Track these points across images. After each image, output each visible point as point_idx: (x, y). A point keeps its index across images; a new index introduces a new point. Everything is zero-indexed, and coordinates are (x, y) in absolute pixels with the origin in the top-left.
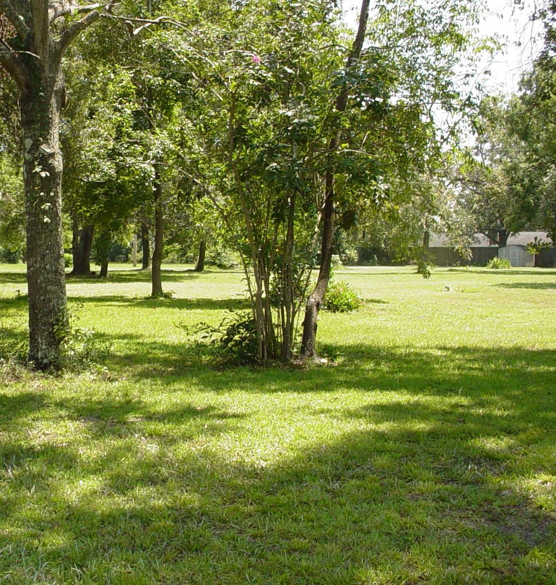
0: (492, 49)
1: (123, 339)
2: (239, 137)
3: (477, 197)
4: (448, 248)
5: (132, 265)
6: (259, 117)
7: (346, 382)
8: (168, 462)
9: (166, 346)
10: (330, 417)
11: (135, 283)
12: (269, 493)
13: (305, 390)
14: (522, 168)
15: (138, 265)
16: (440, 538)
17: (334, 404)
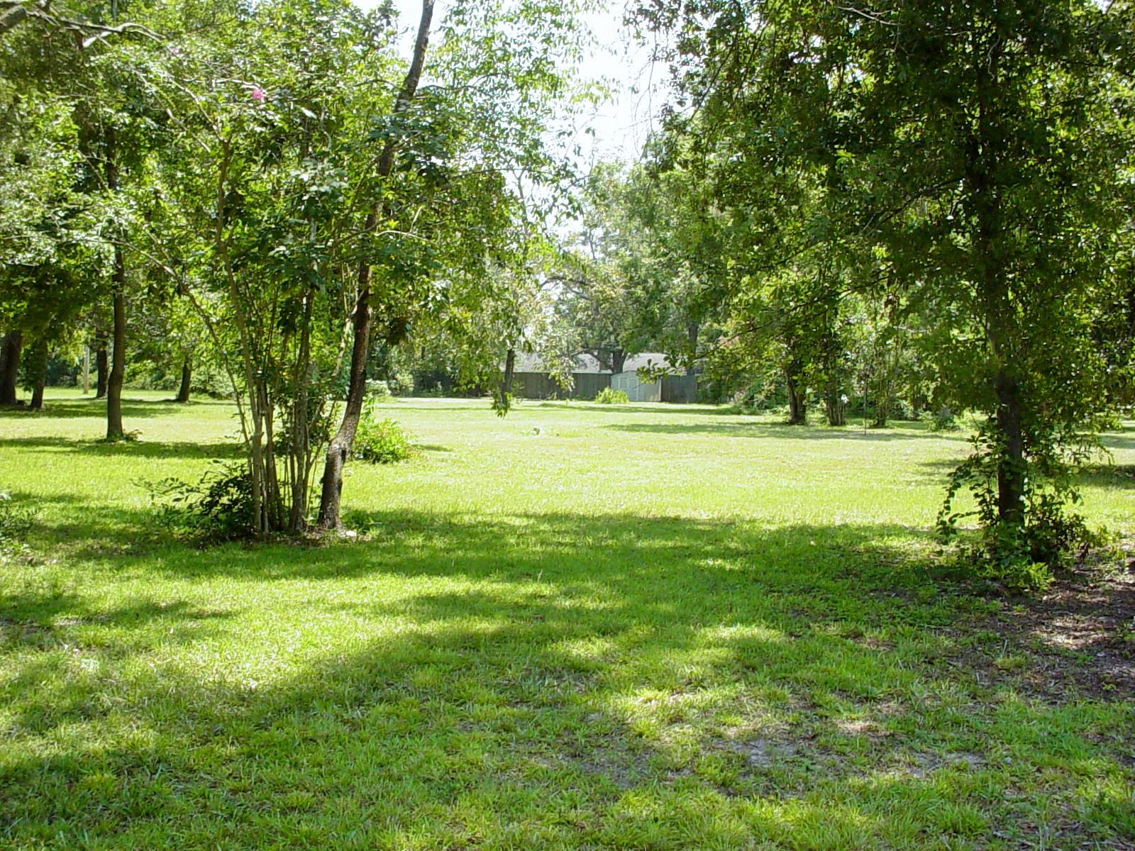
0: (598, 98)
1: (58, 502)
2: (233, 207)
3: (582, 303)
4: (540, 374)
5: (81, 391)
6: (262, 179)
7: (380, 564)
8: (112, 684)
9: (123, 513)
10: (355, 615)
11: (83, 419)
12: (259, 727)
13: (321, 575)
14: (645, 265)
15: (90, 391)
16: (500, 784)
17: (361, 595)
